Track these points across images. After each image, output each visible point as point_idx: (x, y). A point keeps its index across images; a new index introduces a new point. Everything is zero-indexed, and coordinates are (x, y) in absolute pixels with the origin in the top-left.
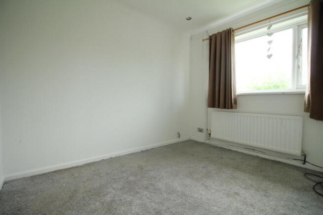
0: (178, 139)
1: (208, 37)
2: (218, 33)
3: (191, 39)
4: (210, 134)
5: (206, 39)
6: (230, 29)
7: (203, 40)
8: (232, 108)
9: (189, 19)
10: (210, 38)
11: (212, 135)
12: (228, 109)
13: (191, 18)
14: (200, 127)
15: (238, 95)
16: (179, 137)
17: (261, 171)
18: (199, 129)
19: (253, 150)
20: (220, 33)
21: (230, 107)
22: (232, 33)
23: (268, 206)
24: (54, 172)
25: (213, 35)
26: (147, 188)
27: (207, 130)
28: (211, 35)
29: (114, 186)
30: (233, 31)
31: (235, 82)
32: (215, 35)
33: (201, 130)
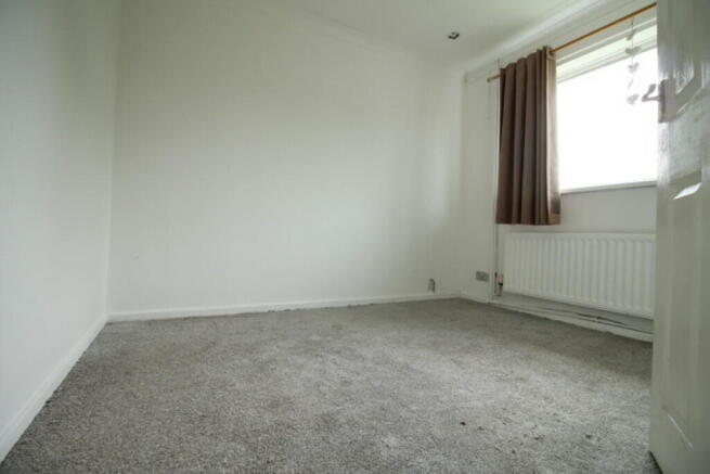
0: (431, 293)
1: (498, 72)
2: (520, 61)
3: (466, 80)
4: (501, 284)
5: (495, 78)
6: (545, 48)
7: (489, 80)
8: (547, 222)
9: (455, 36)
10: (503, 74)
11: (505, 286)
12: (540, 224)
13: (457, 36)
14: (481, 270)
15: (563, 195)
16: (433, 289)
17: (602, 356)
18: (478, 273)
19: (599, 318)
20: (523, 61)
21: (543, 220)
22: (549, 56)
23: (584, 404)
24: (185, 319)
25: (510, 66)
26: (338, 352)
27: (496, 275)
28: (504, 67)
29: (281, 344)
30: (552, 52)
31: (554, 164)
32: (513, 67)
33: (482, 277)
